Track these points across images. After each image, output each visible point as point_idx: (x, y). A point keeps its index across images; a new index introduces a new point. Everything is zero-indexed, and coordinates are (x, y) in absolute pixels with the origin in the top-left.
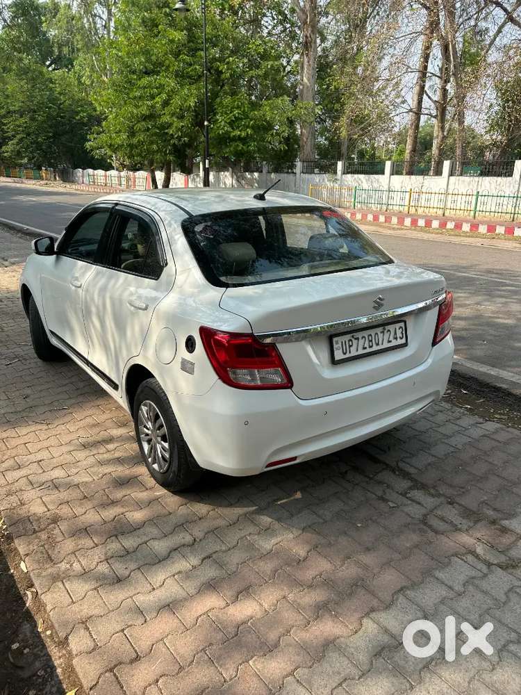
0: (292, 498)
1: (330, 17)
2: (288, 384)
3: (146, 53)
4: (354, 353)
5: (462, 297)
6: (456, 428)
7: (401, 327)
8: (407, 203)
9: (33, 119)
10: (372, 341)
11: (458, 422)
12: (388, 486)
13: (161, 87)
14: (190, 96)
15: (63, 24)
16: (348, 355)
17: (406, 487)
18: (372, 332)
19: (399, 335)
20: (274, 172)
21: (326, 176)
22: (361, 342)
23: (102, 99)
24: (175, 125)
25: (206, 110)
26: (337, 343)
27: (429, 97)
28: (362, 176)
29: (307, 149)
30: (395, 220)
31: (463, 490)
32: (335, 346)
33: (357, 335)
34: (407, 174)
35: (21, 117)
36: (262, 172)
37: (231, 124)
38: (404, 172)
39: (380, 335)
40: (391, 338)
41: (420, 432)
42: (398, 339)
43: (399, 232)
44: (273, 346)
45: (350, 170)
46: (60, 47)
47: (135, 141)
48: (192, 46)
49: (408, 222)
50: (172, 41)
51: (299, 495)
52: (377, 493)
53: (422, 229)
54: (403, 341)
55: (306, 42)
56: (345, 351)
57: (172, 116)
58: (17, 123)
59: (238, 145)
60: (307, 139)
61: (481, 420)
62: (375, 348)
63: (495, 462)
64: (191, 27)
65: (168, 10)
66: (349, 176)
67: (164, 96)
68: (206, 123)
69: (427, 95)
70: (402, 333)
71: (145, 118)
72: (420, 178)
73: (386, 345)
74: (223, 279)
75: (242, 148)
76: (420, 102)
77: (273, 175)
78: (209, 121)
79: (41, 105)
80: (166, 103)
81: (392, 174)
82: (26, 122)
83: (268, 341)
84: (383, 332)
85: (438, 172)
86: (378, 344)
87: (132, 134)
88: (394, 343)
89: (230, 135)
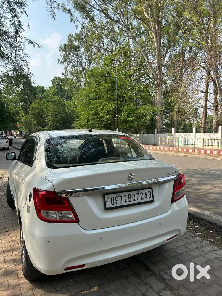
0: (91, 291)
1: (168, 76)
2: (76, 220)
3: (95, 92)
4: (119, 204)
5: (218, 183)
6: (200, 253)
7: (149, 191)
8: (202, 144)
9: (56, 118)
10: (130, 198)
11: (203, 249)
12: (151, 287)
13: (101, 103)
14: (111, 106)
15: (69, 86)
16: (115, 205)
17: (161, 288)
18: (131, 193)
19: (148, 195)
20: (146, 134)
21: (167, 135)
22: (124, 198)
23: (78, 109)
24: (105, 117)
25: (117, 111)
26: (108, 198)
27: (210, 102)
28: (182, 134)
29: (159, 124)
30: (196, 151)
31: (194, 293)
32: (106, 199)
33: (120, 194)
34: (203, 132)
35: (52, 117)
36: (141, 133)
37: (127, 116)
38: (202, 132)
39: (136, 195)
40: (143, 197)
41: (179, 253)
42: (148, 198)
43: (199, 156)
44: (66, 198)
45: (177, 132)
46: (68, 93)
47: (90, 123)
48: (113, 88)
49: (202, 152)
50: (105, 88)
51: (96, 289)
52: (142, 291)
53: (209, 155)
54: (151, 199)
55: (158, 85)
56: (113, 203)
57: (104, 113)
58: (50, 119)
59: (130, 123)
60: (159, 120)
61: (217, 248)
62: (133, 202)
63: (219, 276)
64: (113, 83)
65: (104, 77)
66: (177, 134)
67: (101, 107)
68: (117, 116)
69: (209, 101)
70: (150, 194)
71: (94, 115)
72: (208, 134)
73: (140, 201)
74: (55, 165)
75: (132, 125)
76: (206, 104)
77: (145, 135)
78: (118, 115)
79: (60, 113)
80: (102, 109)
81: (196, 132)
82: (53, 119)
83: (64, 195)
84: (138, 193)
85: (217, 131)
86: (134, 200)
87: (89, 120)
88: (145, 200)
89: (126, 120)
